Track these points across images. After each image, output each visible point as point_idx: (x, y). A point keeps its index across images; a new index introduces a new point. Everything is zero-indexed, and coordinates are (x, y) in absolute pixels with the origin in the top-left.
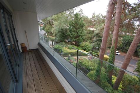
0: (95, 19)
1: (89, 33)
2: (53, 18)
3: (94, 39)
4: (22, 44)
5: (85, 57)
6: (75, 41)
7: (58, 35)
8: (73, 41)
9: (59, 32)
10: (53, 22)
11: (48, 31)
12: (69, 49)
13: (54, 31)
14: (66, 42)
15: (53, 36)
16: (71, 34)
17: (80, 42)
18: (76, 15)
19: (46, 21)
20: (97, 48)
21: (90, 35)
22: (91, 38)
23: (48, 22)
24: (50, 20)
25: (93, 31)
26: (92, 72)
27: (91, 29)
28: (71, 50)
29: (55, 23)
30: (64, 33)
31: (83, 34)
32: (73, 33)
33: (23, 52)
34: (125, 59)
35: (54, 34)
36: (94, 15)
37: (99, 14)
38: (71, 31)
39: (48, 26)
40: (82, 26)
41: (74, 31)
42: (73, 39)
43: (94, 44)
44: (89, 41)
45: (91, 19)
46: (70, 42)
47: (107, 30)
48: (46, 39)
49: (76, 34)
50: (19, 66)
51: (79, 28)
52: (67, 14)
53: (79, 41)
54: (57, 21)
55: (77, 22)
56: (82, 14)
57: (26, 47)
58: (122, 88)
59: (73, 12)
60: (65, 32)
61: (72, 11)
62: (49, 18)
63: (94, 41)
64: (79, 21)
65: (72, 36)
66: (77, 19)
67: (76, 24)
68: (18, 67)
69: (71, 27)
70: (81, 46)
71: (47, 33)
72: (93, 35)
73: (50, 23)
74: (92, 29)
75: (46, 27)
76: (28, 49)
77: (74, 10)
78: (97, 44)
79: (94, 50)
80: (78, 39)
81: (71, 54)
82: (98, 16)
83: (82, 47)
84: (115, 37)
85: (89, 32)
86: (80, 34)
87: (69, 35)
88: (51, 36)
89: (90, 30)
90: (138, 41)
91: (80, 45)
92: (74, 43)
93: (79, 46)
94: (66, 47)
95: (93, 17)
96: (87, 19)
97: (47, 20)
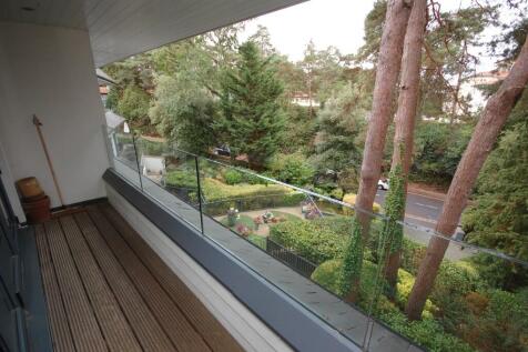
0: (315, 66)
1: (298, 119)
2: (150, 58)
3: (319, 140)
4: (21, 185)
5: (293, 211)
6: (250, 152)
7: (177, 129)
8: (242, 152)
9: (183, 116)
10: (154, 74)
11: (133, 113)
12: (230, 182)
13: (158, 114)
14: (214, 157)
15: (156, 135)
16: (233, 126)
17: (269, 155)
18: (248, 50)
19: (121, 72)
20: (329, 171)
21: (301, 127)
22: (307, 137)
23: (130, 76)
24: (135, 67)
25: (313, 113)
26: (327, 266)
27: (304, 103)
28: (236, 186)
29: (161, 79)
30: (201, 123)
31: (279, 124)
32: (240, 120)
33: (31, 219)
34: (444, 209)
35: (161, 128)
36: (312, 52)
37: (329, 48)
38: (229, 113)
39: (130, 94)
40: (274, 93)
41: (241, 113)
42: (243, 143)
43: (319, 158)
44: (301, 148)
45: (299, 64)
46: (228, 154)
47: (384, 108)
48: (125, 147)
49: (250, 123)
50: (22, 305)
51: (262, 101)
52: (210, 43)
53: (264, 151)
54: (170, 74)
55: (253, 78)
56: (268, 47)
57: (46, 197)
58: (432, 311)
59: (234, 38)
60: (207, 117)
61: (230, 34)
62: (132, 62)
63: (318, 149)
64: (260, 74)
65: (234, 131)
66: (251, 66)
67: (251, 83)
68: (18, 309)
69: (230, 98)
70: (273, 167)
71: (127, 122)
72: (313, 124)
73: (138, 81)
74: (308, 105)
75: (121, 96)
76: (55, 203)
77: (236, 29)
78: (331, 158)
79: (321, 181)
80: (260, 145)
81: (236, 201)
82: (325, 54)
83: (278, 171)
84: (404, 131)
85: (296, 114)
86: (266, 124)
87: (224, 129)
88: (147, 133)
89: (299, 109)
90: (486, 144)
91: (270, 166)
92: (243, 157)
93: (266, 169)
94: (214, 178)
95: (308, 59)
96: (288, 65)
97: (122, 67)
